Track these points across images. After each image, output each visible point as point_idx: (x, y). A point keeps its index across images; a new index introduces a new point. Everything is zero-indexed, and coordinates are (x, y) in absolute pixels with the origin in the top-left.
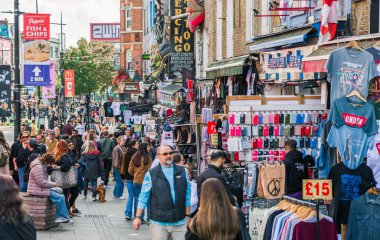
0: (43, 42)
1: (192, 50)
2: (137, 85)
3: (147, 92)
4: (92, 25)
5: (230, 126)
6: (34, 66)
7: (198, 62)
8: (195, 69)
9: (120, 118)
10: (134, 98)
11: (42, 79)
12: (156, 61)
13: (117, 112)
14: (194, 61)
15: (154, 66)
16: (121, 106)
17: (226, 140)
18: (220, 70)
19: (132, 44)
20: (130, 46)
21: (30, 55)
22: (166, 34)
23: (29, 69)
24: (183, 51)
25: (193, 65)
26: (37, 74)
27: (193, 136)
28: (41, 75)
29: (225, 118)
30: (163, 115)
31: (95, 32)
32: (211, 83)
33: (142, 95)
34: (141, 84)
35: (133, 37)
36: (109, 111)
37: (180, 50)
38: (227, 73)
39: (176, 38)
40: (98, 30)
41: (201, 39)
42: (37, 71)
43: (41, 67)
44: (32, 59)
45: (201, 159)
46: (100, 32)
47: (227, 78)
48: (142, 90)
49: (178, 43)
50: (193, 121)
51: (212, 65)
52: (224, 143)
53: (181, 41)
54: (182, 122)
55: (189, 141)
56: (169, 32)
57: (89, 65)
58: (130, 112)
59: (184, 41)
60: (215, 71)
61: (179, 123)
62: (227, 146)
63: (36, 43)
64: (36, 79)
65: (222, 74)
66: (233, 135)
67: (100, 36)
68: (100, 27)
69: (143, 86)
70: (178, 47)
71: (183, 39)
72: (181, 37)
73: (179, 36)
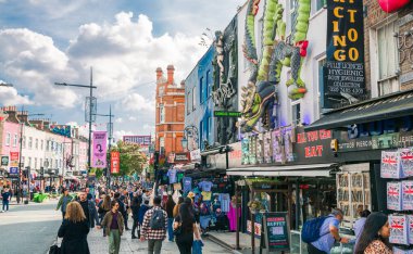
1: (362, 59)
2: (188, 155)
12: (254, 104)
15: (250, 111)
19: (165, 132)
20: (163, 134)
24: (348, 59)
39: (336, 38)
40: (127, 140)
49: (340, 47)
59: (349, 44)
70: (340, 54)
71: (347, 41)
72: (344, 37)
73: (340, 34)
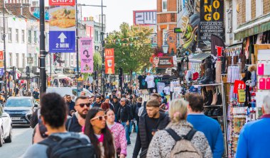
0: (68, 8)
1: (222, 19)
2: (171, 60)
3: (180, 65)
4: (135, 12)
5: (259, 78)
6: (59, 33)
7: (227, 30)
8: (224, 38)
9: (154, 91)
10: (168, 72)
11: (67, 45)
12: (187, 32)
13: (151, 84)
14: (224, 29)
15: (185, 37)
16: (155, 78)
17: (254, 95)
18: (248, 29)
19: (168, 24)
20: (166, 26)
21: (56, 21)
22: (197, 6)
23: (54, 35)
24: (213, 20)
25: (223, 34)
26: (62, 41)
27: (219, 97)
28: (66, 41)
29: (253, 69)
30: (190, 79)
31: (137, 19)
32: (240, 47)
33: (175, 69)
34: (175, 58)
35: (169, 17)
36: (144, 84)
37: (210, 18)
38: (256, 32)
39: (206, 7)
40: (140, 16)
41: (231, 7)
42: (62, 37)
43: (66, 33)
44: (57, 25)
45: (228, 121)
46: (142, 18)
47: (256, 36)
48: (175, 63)
49: (208, 12)
50: (219, 81)
51: (240, 26)
52: (252, 98)
53: (210, 10)
54: (207, 82)
55: (214, 102)
56: (199, 5)
57: (130, 47)
58: (164, 84)
59: (214, 10)
60: (244, 31)
61: (203, 83)
62: (255, 101)
63: (61, 8)
64: (62, 46)
65: (251, 33)
66: (262, 87)
67: (142, 22)
68: (142, 14)
69: (176, 60)
70: (208, 16)
71: (213, 8)
72: (210, 6)
73: (208, 4)
